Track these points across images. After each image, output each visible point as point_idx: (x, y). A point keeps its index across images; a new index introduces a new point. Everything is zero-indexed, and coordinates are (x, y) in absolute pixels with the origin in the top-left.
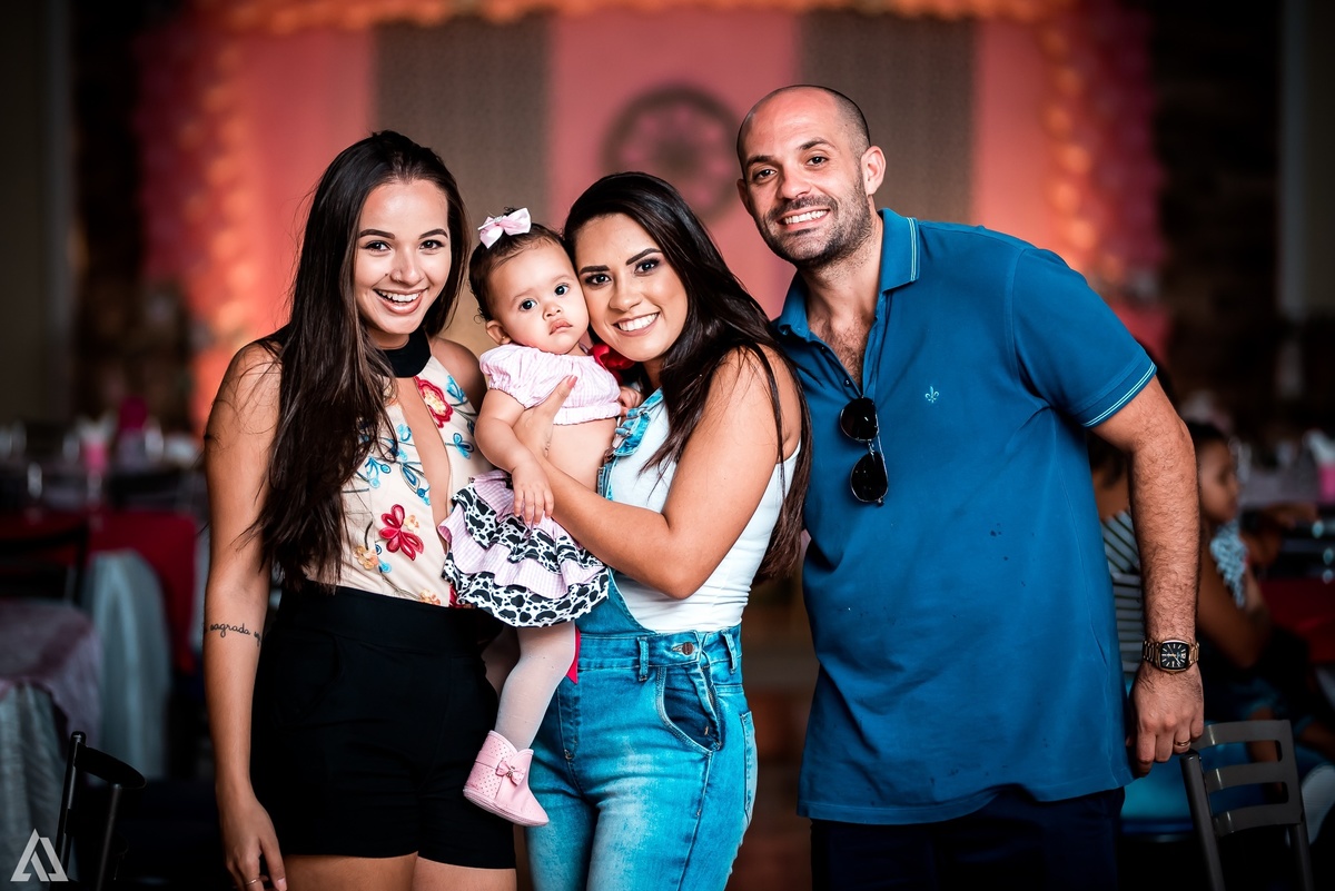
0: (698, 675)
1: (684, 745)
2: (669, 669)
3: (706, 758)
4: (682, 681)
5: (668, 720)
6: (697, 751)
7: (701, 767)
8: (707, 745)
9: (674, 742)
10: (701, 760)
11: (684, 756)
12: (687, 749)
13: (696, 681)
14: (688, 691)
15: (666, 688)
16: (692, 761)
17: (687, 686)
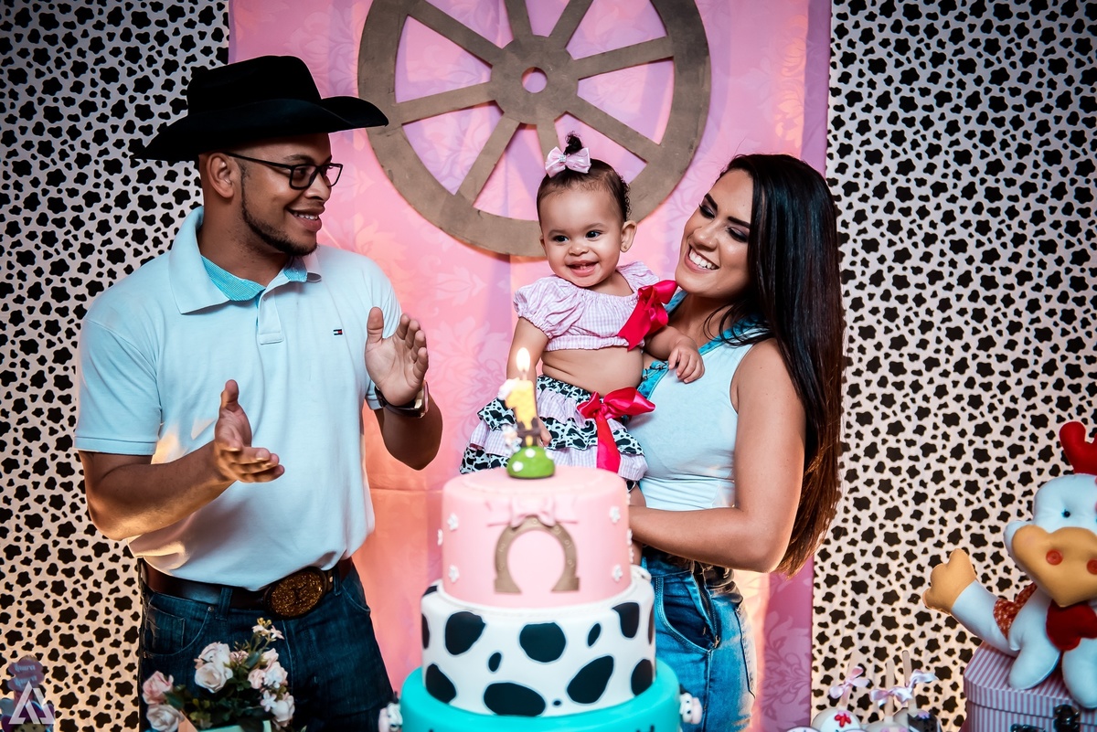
0: (691, 584)
1: (685, 647)
2: (665, 579)
3: (705, 657)
4: (679, 588)
5: (669, 625)
6: (697, 651)
7: (702, 665)
8: (705, 645)
9: (676, 645)
10: (701, 660)
11: (686, 657)
12: (688, 650)
13: (690, 588)
14: (684, 597)
15: (665, 595)
16: (694, 662)
17: (681, 593)
